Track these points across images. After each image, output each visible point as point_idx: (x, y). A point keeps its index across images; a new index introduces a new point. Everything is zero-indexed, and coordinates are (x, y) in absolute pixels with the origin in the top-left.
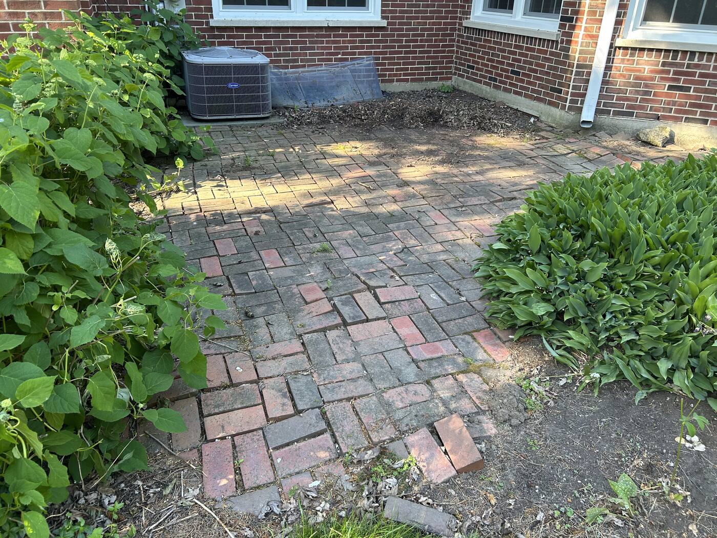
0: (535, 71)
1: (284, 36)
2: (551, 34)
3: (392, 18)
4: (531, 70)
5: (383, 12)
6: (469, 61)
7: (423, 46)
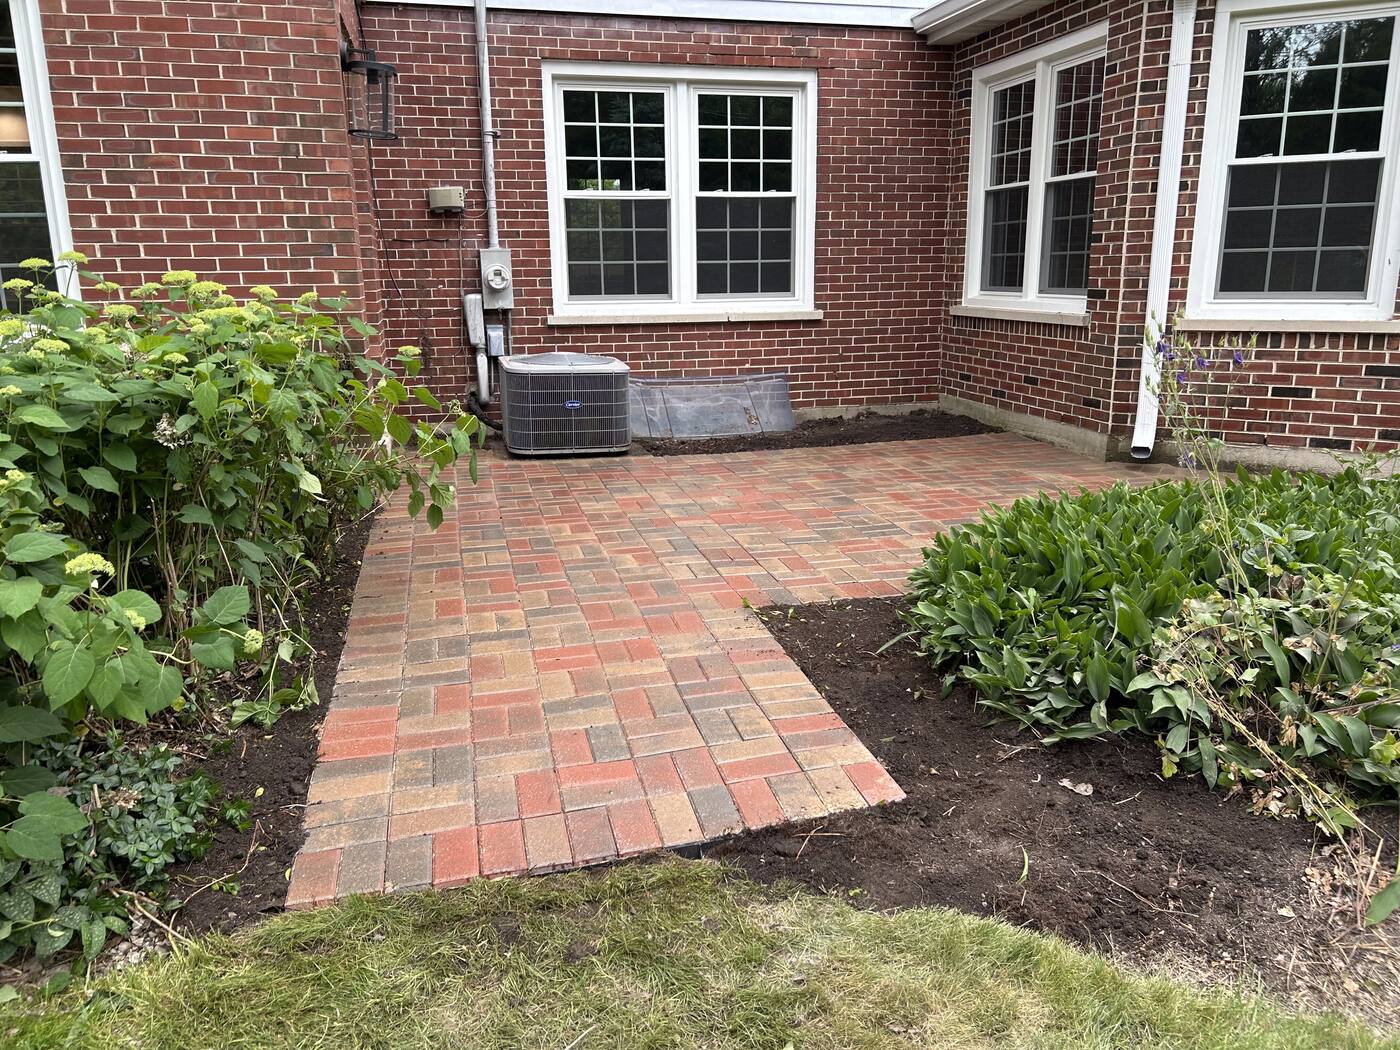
0: (1059, 376)
1: (659, 338)
2: (1077, 318)
3: (832, 306)
4: (1054, 375)
5: (817, 298)
6: (961, 368)
7: (886, 348)
